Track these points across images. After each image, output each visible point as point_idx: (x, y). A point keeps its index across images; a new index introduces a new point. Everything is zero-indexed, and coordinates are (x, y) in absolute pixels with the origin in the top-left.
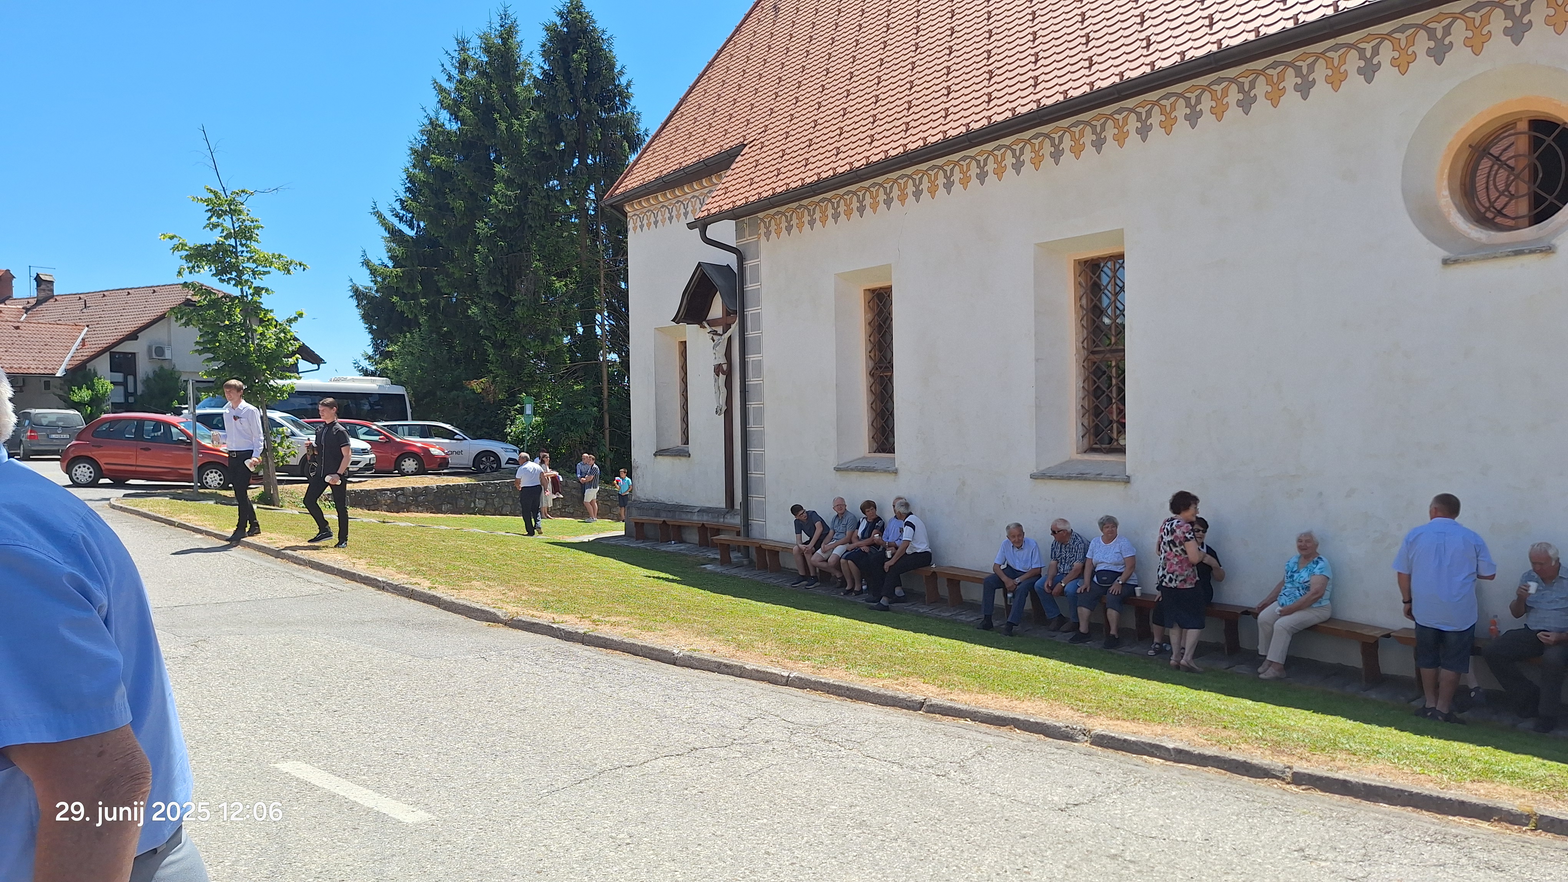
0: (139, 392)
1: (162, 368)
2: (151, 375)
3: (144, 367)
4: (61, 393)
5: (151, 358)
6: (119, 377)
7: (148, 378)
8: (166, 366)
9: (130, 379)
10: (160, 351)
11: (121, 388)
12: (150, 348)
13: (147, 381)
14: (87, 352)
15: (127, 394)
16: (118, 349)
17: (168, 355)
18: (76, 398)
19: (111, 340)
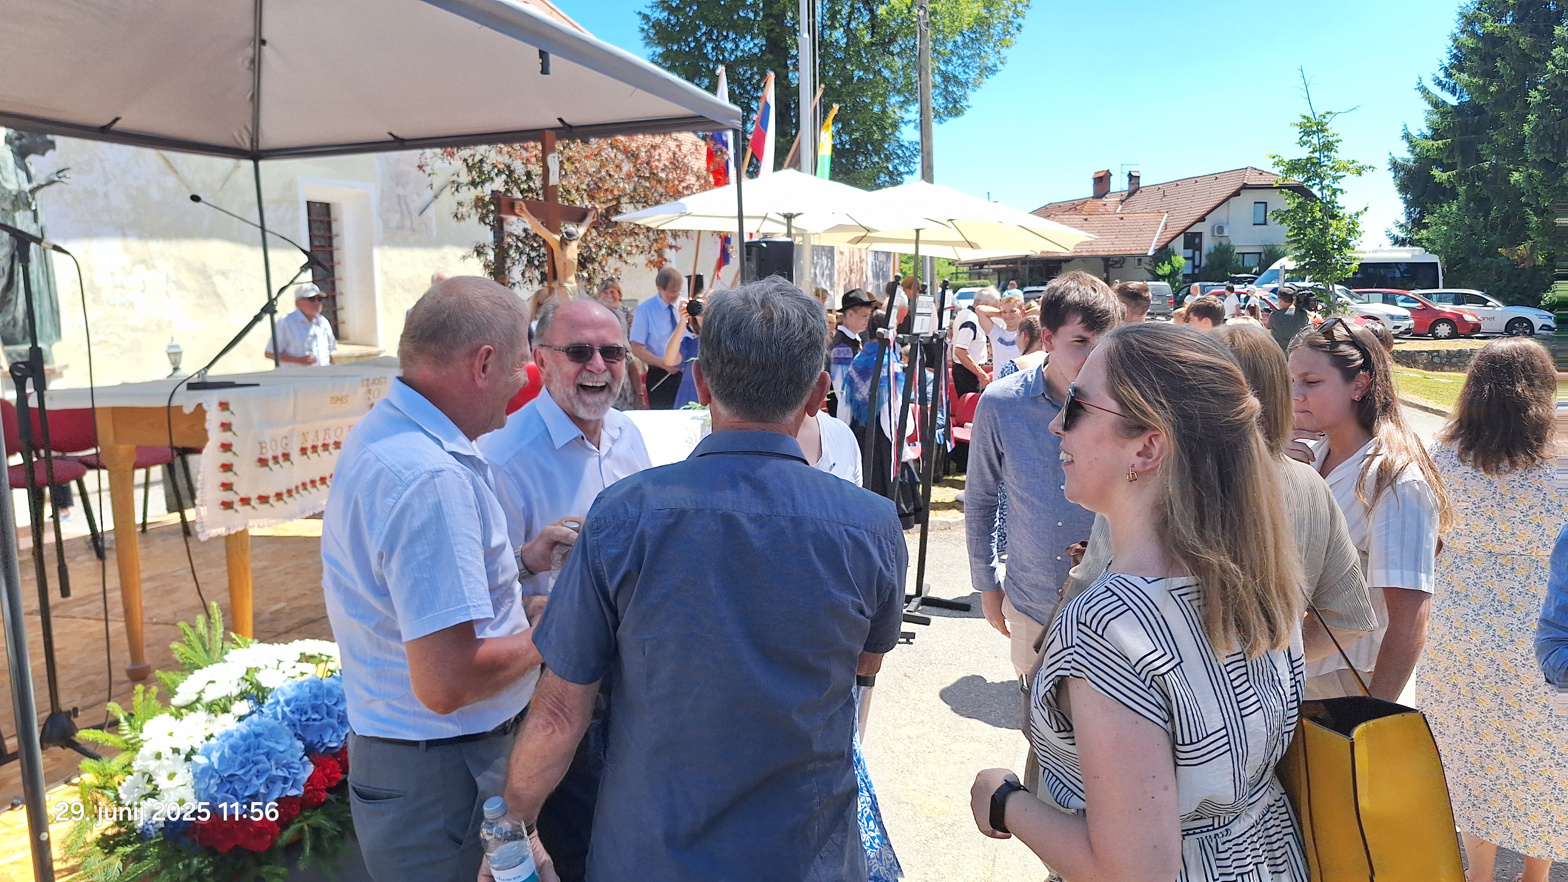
0: (1203, 264)
1: (1220, 244)
2: (1212, 251)
3: (1208, 244)
4: (1149, 268)
5: (1213, 236)
6: (1189, 252)
7: (1210, 253)
8: (1224, 242)
9: (1197, 253)
10: (1221, 229)
11: (1190, 262)
12: (1213, 227)
13: (1209, 255)
14: (1169, 235)
15: (1194, 267)
16: (1188, 231)
17: (1226, 233)
18: (1160, 272)
19: (1186, 223)
